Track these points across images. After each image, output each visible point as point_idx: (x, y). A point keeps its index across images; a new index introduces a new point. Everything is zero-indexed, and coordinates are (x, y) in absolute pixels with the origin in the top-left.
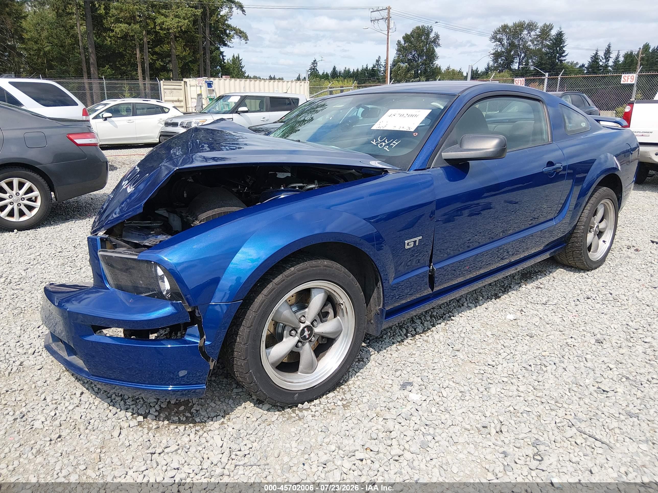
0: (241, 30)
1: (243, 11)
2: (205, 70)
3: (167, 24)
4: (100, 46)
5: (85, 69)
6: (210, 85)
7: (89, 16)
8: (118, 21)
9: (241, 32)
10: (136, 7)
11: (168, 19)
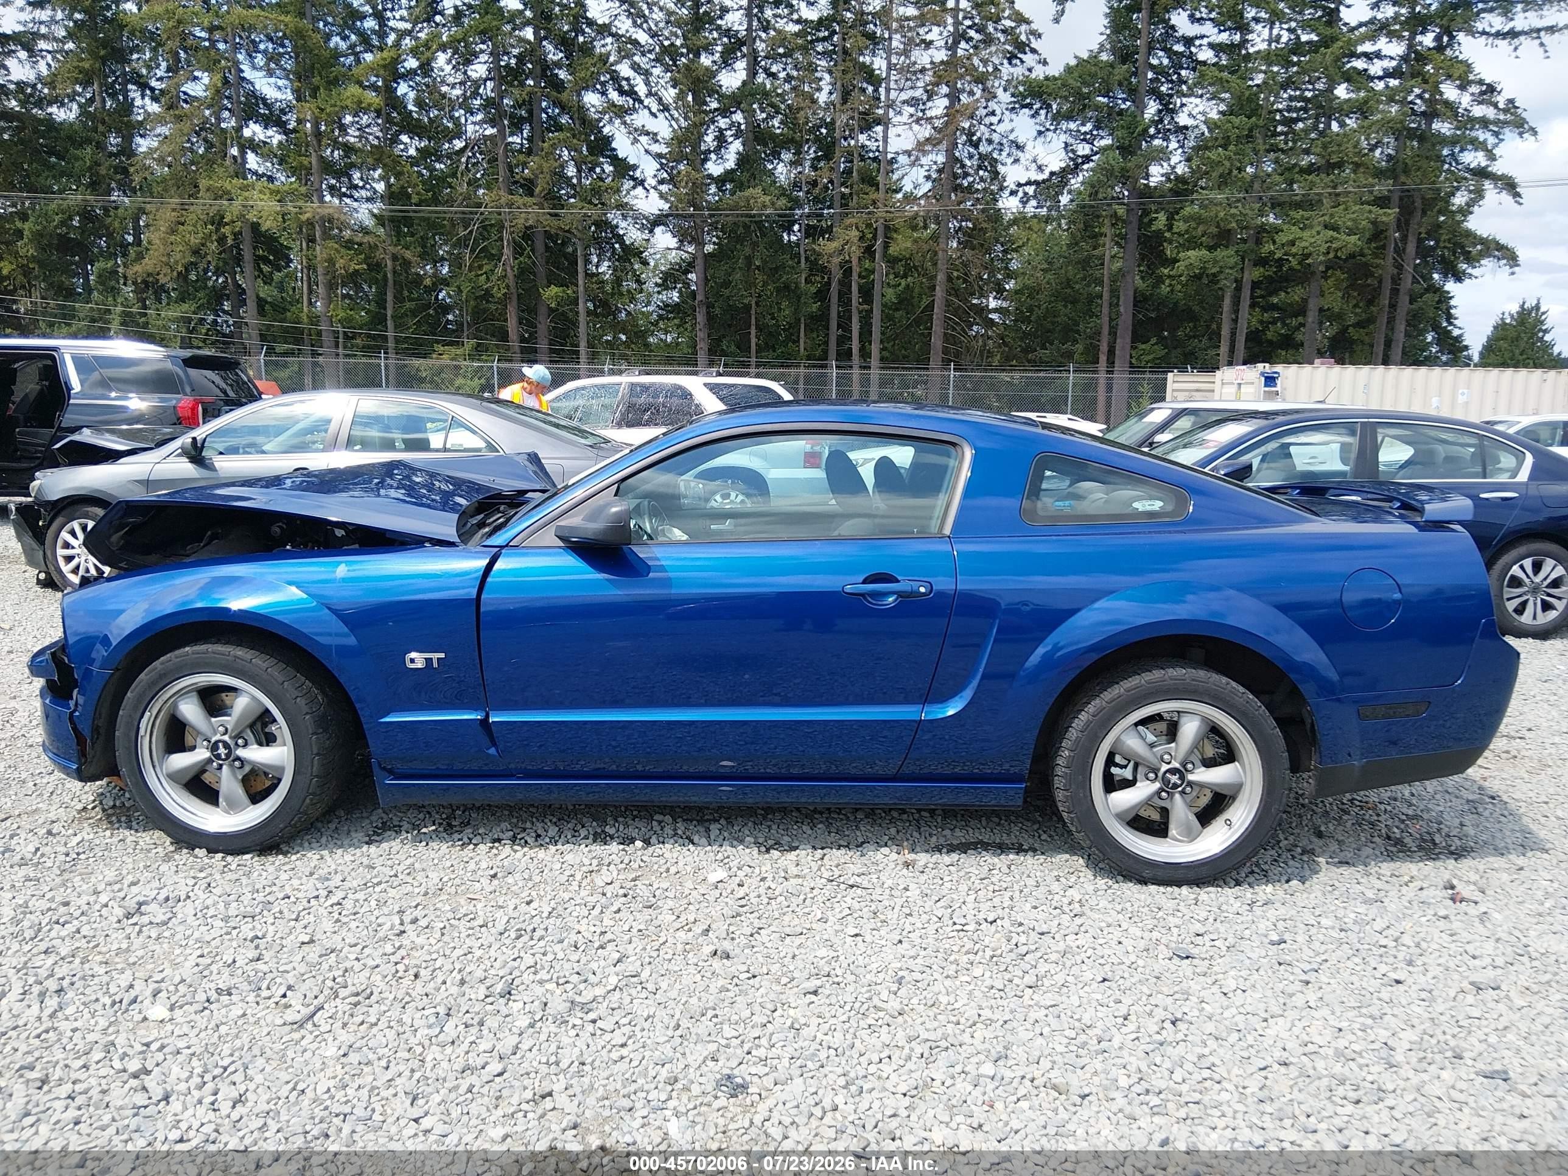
0: (1502, 242)
1: (1517, 195)
2: (1388, 344)
3: (1304, 244)
4: (1146, 299)
5: (1104, 347)
6: (1270, 380)
7: (1133, 237)
8: (1192, 243)
9: (1500, 247)
10: (1233, 211)
11: (1306, 234)
